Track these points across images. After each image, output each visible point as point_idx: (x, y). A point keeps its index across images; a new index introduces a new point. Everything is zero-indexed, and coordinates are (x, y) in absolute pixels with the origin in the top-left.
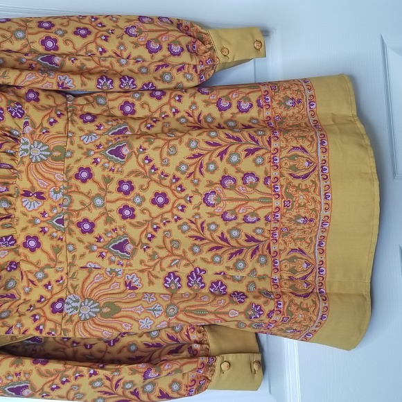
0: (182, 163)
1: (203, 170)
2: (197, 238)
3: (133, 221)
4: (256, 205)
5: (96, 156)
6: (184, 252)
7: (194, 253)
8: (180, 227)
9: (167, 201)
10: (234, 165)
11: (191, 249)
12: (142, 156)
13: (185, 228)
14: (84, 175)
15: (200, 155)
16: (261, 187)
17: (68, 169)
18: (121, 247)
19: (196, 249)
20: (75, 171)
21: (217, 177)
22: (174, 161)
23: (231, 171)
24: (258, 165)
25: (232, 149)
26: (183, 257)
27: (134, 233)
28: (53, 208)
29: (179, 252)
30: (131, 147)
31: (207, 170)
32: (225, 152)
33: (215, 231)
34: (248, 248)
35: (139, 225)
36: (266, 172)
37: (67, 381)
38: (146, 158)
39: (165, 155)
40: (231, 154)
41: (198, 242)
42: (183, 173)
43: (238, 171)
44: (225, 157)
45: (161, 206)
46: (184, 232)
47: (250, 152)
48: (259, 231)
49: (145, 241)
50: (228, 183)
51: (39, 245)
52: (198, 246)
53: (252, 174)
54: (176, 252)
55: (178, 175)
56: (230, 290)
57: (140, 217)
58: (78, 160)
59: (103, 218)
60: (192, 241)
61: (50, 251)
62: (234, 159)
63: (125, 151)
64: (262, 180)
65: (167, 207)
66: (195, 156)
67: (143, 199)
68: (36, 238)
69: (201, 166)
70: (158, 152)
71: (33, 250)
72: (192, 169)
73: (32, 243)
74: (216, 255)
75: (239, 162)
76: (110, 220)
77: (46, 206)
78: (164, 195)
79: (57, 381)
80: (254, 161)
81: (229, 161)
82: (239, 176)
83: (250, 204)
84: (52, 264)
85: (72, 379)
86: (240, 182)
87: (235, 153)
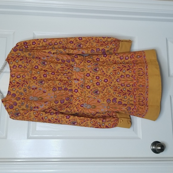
0: (111, 72)
1: (116, 74)
2: (115, 90)
3: (99, 86)
4: (130, 82)
5: (91, 71)
6: (112, 94)
7: (114, 94)
8: (111, 87)
9: (107, 81)
10: (124, 73)
11: (113, 93)
12: (102, 71)
13: (112, 88)
14: (88, 75)
15: (116, 70)
16: (131, 77)
17: (84, 74)
18: (96, 92)
19: (115, 93)
20: (86, 74)
21: (120, 75)
22: (109, 72)
23: (123, 74)
24: (130, 73)
25: (124, 69)
26: (111, 95)
27: (100, 89)
28: (81, 83)
29: (110, 94)
30: (99, 68)
31: (117, 74)
32: (122, 70)
33: (119, 89)
34: (128, 93)
35: (101, 87)
36: (132, 74)
37: (85, 121)
38: (103, 71)
39: (107, 70)
40: (123, 70)
41: (115, 91)
42: (111, 75)
43: (125, 74)
44: (122, 71)
45: (106, 82)
46: (111, 89)
47: (128, 70)
48: (131, 89)
49: (102, 91)
50: (123, 77)
51: (78, 91)
52: (115, 92)
53: (129, 75)
54: (109, 94)
55: (110, 75)
56: (123, 103)
57: (101, 85)
58: (87, 72)
59: (92, 85)
60: (113, 91)
61: (80, 93)
62: (124, 71)
63: (98, 69)
64: (131, 76)
65: (108, 82)
66: (114, 71)
67: (102, 80)
68: (77, 90)
69: (116, 73)
70: (105, 70)
71: (76, 92)
72: (114, 74)
73: (76, 91)
74: (119, 95)
75: (125, 72)
76: (94, 86)
77: (79, 82)
78: (107, 79)
79: (83, 121)
80: (129, 72)
81: (123, 72)
82: (125, 75)
83: (128, 81)
84: (81, 96)
85: (86, 121)
86: (125, 77)
87: (124, 70)
